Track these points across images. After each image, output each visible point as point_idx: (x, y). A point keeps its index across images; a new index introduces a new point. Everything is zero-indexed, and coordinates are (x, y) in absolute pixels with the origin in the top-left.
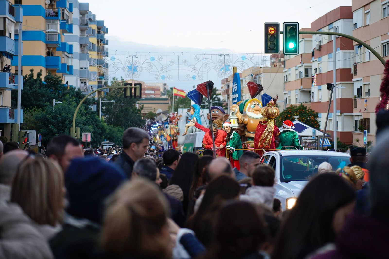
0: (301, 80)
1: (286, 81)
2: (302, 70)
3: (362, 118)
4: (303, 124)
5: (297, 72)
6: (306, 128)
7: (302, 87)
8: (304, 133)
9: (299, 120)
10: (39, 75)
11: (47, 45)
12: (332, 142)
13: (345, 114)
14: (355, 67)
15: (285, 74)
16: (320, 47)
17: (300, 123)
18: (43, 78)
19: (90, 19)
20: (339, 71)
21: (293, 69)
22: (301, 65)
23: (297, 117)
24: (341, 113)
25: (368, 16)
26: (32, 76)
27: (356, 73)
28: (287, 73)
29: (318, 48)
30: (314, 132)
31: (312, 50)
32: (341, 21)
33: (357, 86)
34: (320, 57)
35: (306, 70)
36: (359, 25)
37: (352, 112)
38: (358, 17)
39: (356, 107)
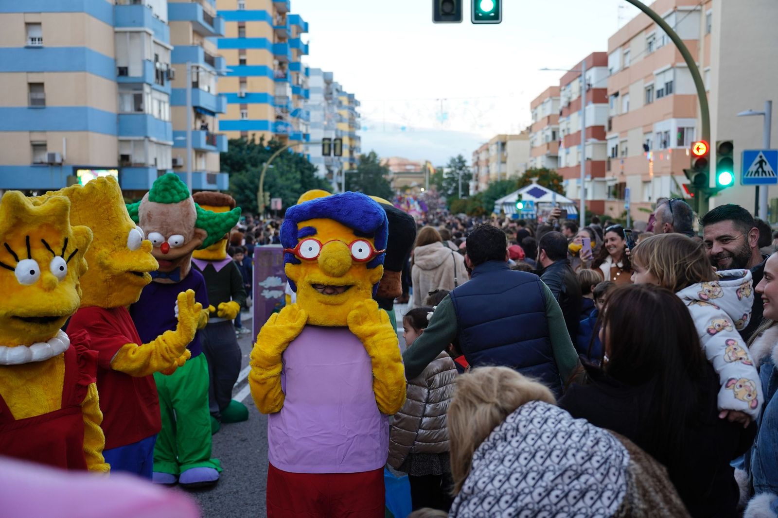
0: (548, 144)
1: (532, 148)
2: (549, 133)
3: (617, 182)
4: (542, 189)
5: (544, 136)
6: (545, 193)
7: (548, 152)
8: (543, 199)
9: (538, 182)
10: (262, 139)
12: (578, 209)
13: (597, 179)
14: (610, 122)
15: (531, 140)
16: (569, 104)
17: (539, 187)
18: (265, 144)
20: (590, 129)
21: (539, 133)
22: (547, 127)
23: (535, 179)
24: (592, 178)
25: (628, 57)
26: (253, 140)
27: (610, 128)
28: (533, 139)
29: (566, 105)
30: (554, 197)
31: (560, 107)
32: (594, 69)
33: (611, 144)
34: (568, 116)
35: (554, 134)
36: (614, 71)
37: (603, 176)
38: (614, 61)
39: (609, 169)
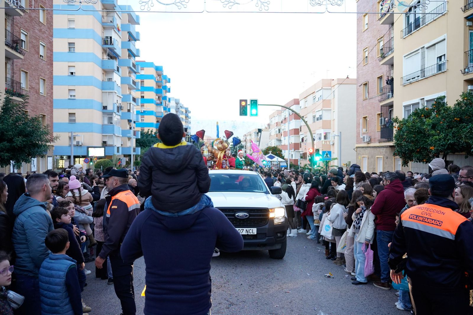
0: (277, 134)
1: (270, 135)
2: (277, 130)
3: (304, 152)
4: (273, 155)
5: (275, 131)
6: (275, 157)
7: (277, 138)
8: (273, 160)
9: (272, 153)
10: (152, 131)
11: (156, 118)
12: (287, 164)
13: (296, 150)
14: (301, 128)
15: (270, 132)
16: (285, 118)
17: (272, 155)
18: (153, 133)
19: (181, 107)
20: (293, 130)
21: (273, 129)
22: (276, 127)
23: (270, 152)
24: (294, 150)
25: (307, 103)
26: (148, 132)
27: (301, 130)
28: (271, 131)
29: (284, 119)
30: (278, 159)
31: (281, 120)
32: (295, 105)
33: (301, 137)
34: (285, 123)
35: (279, 130)
36: (302, 108)
37: (299, 149)
38: (302, 103)
39: (301, 147)
